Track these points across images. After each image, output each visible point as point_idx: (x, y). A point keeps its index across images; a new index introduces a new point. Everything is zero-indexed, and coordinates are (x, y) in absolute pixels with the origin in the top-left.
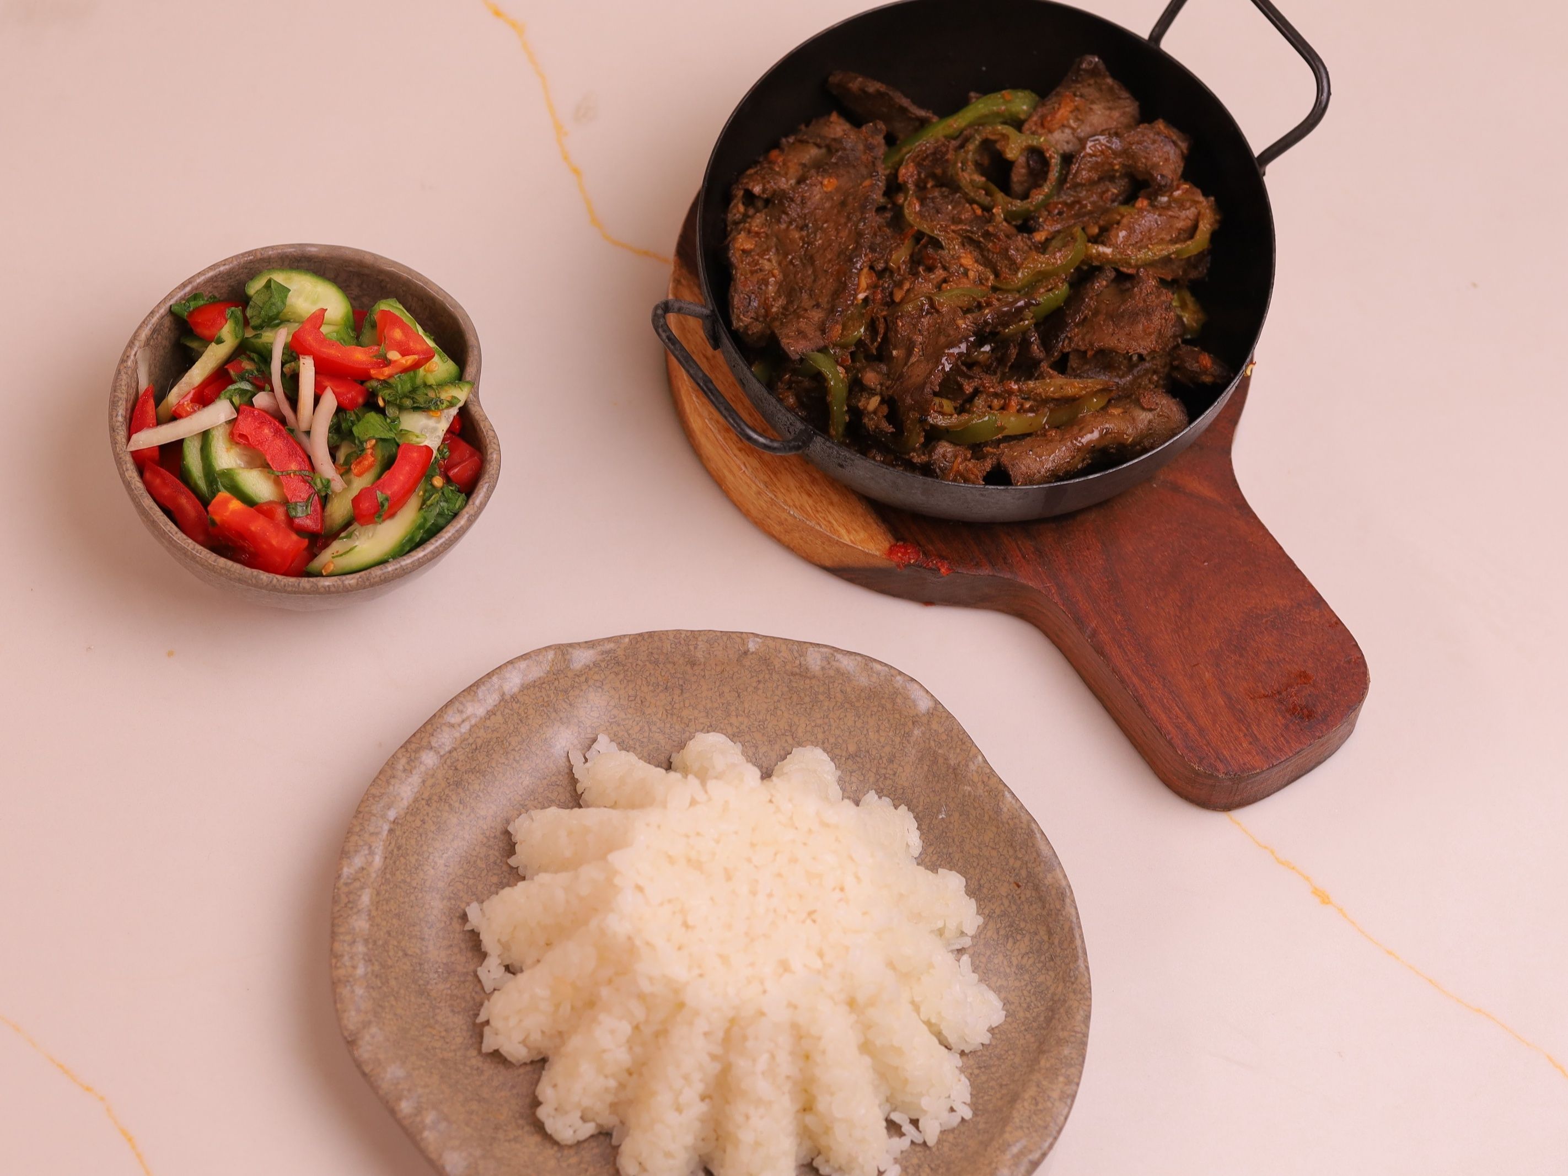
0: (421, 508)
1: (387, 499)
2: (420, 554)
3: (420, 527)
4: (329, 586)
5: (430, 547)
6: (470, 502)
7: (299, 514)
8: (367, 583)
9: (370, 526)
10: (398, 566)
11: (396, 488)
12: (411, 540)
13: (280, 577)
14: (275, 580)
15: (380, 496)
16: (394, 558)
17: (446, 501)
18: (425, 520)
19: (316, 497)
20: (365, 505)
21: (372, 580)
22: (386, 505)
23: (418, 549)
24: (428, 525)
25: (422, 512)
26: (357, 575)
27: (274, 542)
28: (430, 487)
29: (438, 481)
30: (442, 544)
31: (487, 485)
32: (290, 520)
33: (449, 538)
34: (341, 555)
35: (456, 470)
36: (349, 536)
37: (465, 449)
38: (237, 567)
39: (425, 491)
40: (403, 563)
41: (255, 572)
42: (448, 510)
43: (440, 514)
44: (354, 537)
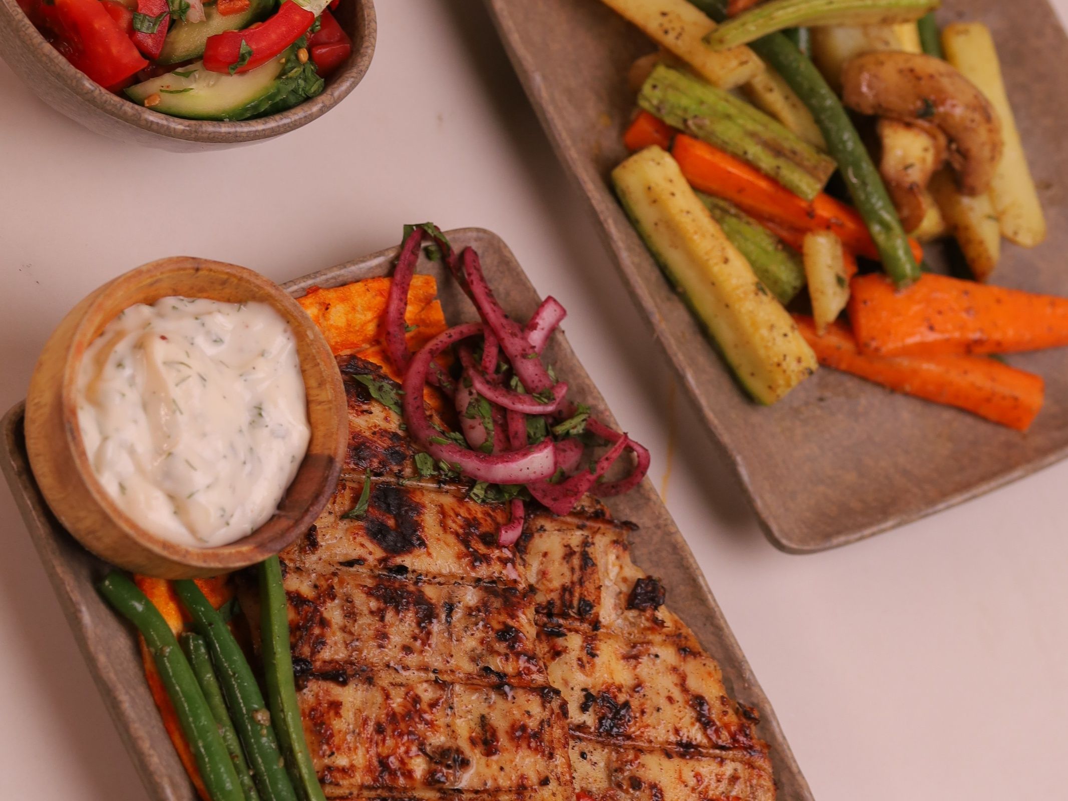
0: (279, 77)
1: (250, 53)
2: (258, 126)
3: (270, 97)
4: (152, 122)
5: (272, 123)
6: (329, 91)
7: (144, 30)
8: (193, 136)
9: (214, 74)
10: (232, 130)
11: (263, 44)
12: (255, 107)
13: (103, 90)
14: (97, 92)
15: (244, 47)
16: (231, 119)
17: (305, 80)
18: (279, 91)
19: (167, 18)
20: (224, 50)
21: (199, 135)
22: (248, 58)
23: (259, 121)
24: (278, 99)
25: (278, 82)
26: (187, 122)
27: (115, 50)
28: (293, 57)
29: (304, 55)
30: (285, 125)
31: (352, 79)
32: (132, 31)
33: (295, 121)
34: (171, 92)
35: (324, 50)
36: (186, 75)
37: (337, 31)
38: (62, 60)
39: (288, 61)
40: (239, 129)
41: (80, 74)
42: (303, 90)
43: (294, 91)
44: (191, 77)
